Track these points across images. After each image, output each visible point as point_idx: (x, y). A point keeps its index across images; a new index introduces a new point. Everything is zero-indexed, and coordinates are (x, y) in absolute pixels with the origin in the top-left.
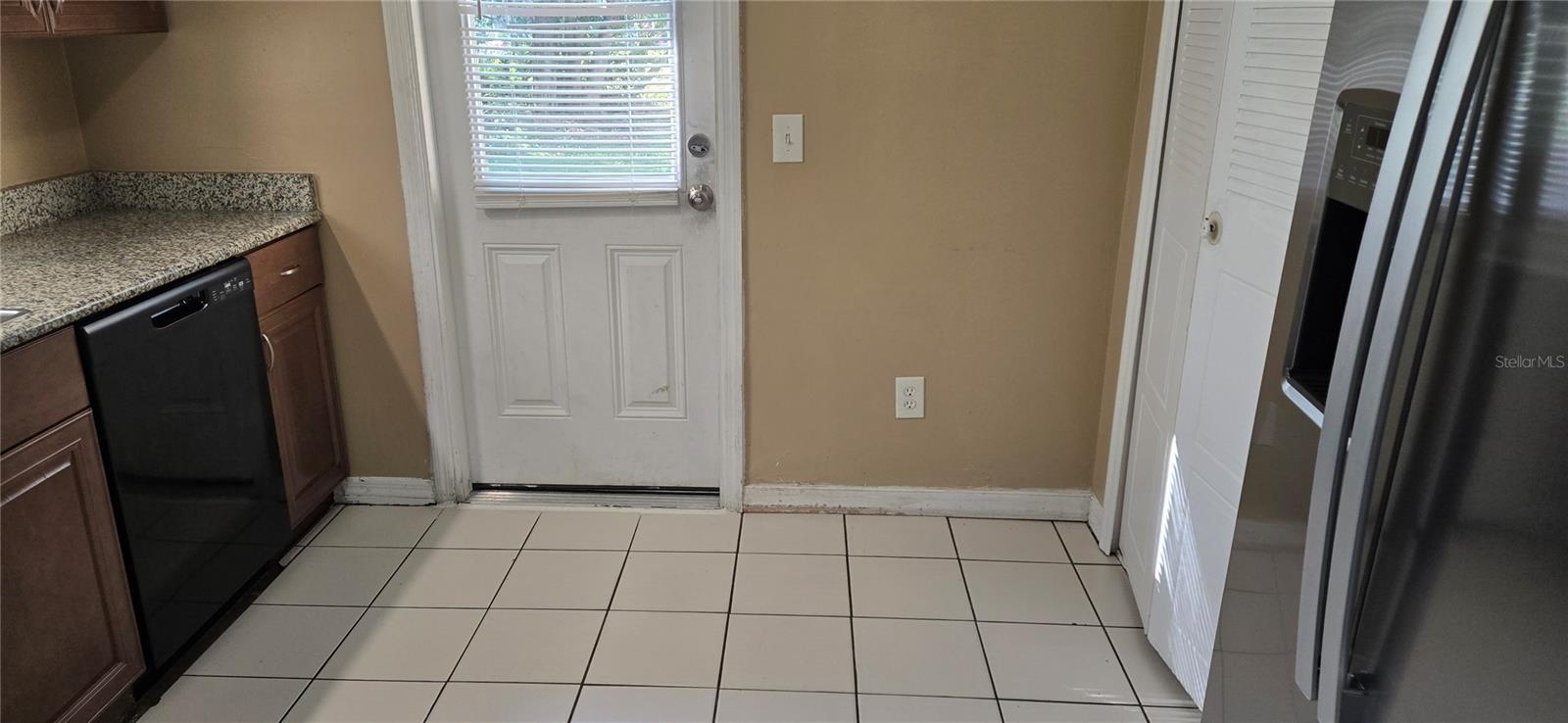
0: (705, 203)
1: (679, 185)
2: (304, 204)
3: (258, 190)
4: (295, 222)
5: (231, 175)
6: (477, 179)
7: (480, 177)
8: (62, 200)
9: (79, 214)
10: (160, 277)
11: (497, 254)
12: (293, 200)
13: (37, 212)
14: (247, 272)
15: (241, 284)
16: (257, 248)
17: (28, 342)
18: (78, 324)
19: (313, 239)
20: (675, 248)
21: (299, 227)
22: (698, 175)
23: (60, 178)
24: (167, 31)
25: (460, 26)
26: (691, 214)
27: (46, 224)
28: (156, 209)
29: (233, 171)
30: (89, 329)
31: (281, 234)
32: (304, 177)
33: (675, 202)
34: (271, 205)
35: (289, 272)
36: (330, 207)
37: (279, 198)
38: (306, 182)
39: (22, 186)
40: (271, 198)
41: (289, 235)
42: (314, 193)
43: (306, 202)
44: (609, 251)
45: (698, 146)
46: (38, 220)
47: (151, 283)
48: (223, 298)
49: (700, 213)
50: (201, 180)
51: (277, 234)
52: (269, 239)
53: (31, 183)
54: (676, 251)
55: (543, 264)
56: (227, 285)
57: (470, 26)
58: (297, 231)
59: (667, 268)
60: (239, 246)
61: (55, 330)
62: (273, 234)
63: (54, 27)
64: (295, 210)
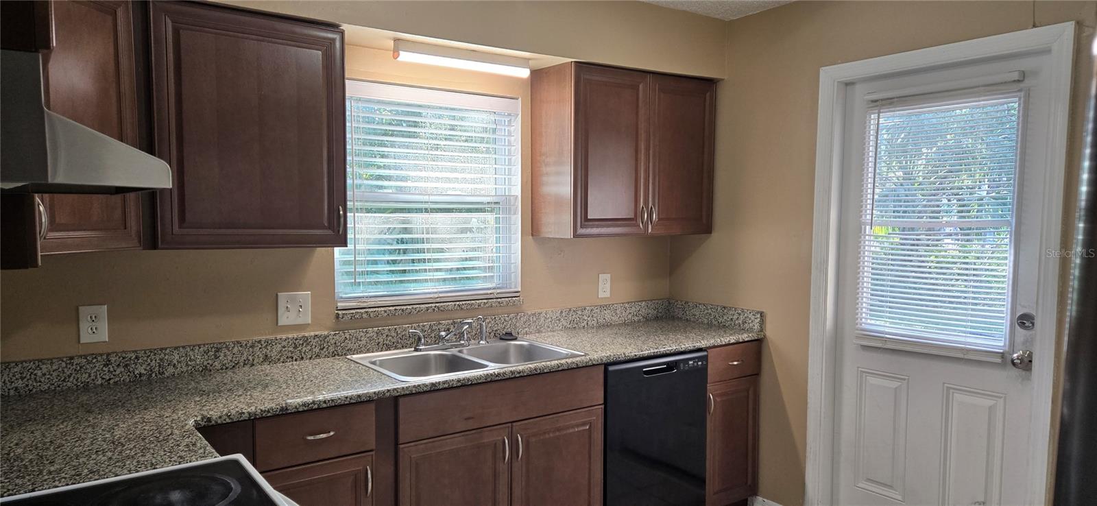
0: (1025, 364)
1: (1007, 349)
2: (756, 327)
3: (735, 317)
4: (745, 337)
5: (724, 308)
6: (859, 326)
7: (861, 325)
8: (650, 311)
9: (657, 318)
10: (652, 351)
11: (866, 376)
12: (751, 325)
13: (636, 315)
14: (705, 358)
15: (700, 363)
16: (715, 347)
17: (581, 367)
18: (607, 365)
19: (757, 347)
20: (1001, 395)
21: (746, 340)
22: (1025, 342)
23: (651, 301)
24: (711, 233)
25: (861, 232)
26: (1014, 372)
27: (639, 321)
28: (690, 321)
29: (724, 305)
30: (611, 368)
31: (732, 341)
32: (758, 312)
33: (999, 360)
34: (740, 326)
35: (735, 363)
36: (770, 332)
37: (744, 322)
38: (759, 316)
39: (632, 302)
40: (741, 322)
41: (738, 343)
42: (762, 322)
43: (757, 327)
44: (945, 388)
45: (1025, 321)
46: (636, 319)
47: (646, 353)
48: (687, 368)
49: (1024, 373)
50: (711, 308)
51: (729, 341)
52: (724, 343)
53: (637, 302)
54: (1001, 398)
55: (896, 388)
56: (691, 362)
57: (867, 233)
58: (744, 342)
59: (991, 409)
60: (703, 344)
61: (594, 365)
62: (727, 341)
63: (650, 231)
64: (750, 330)
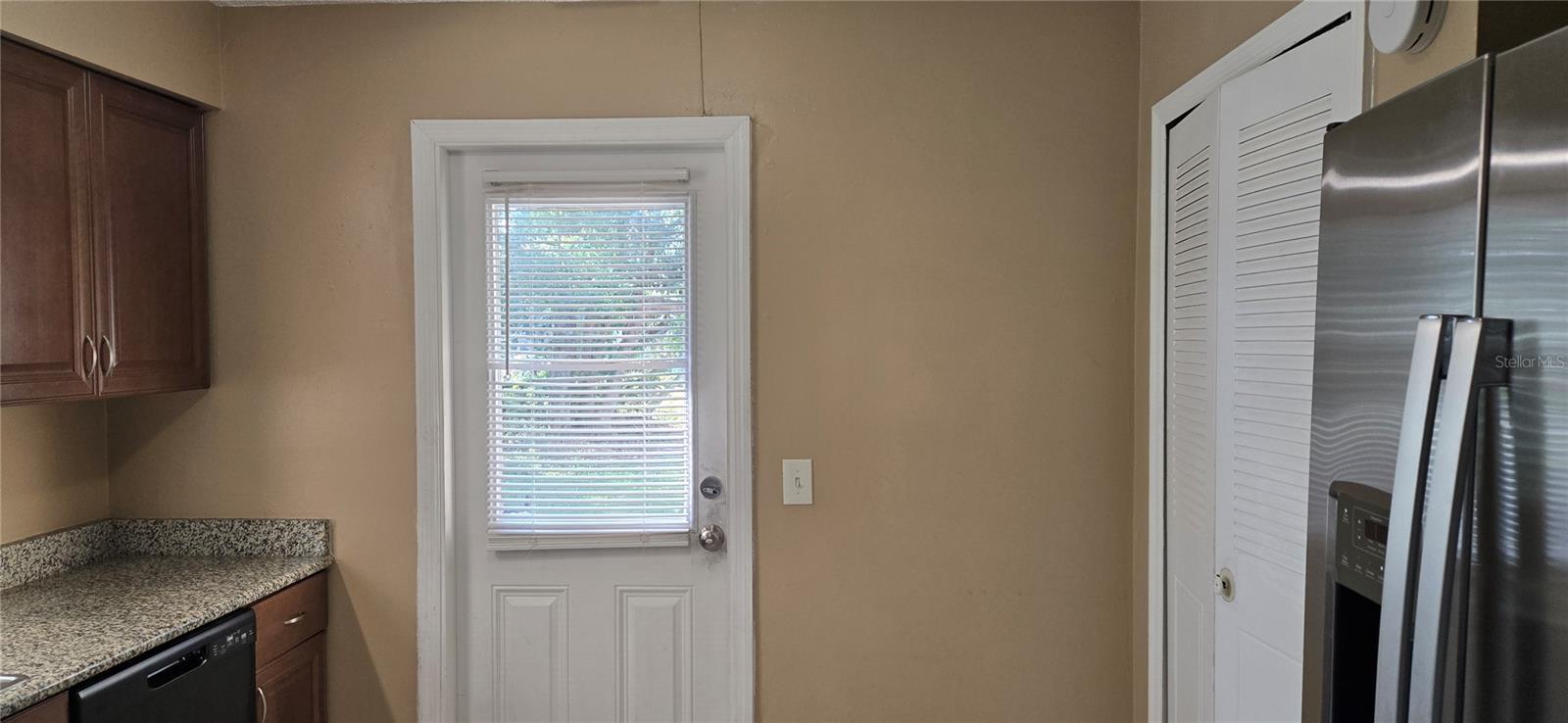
0: (717, 543)
1: (691, 526)
2: (317, 550)
3: (273, 536)
4: (306, 569)
5: (249, 522)
6: (491, 522)
7: (495, 520)
8: (77, 550)
9: (92, 562)
10: (164, 634)
11: (505, 596)
12: (306, 546)
13: (50, 562)
14: (251, 624)
15: (244, 635)
16: (265, 598)
17: (22, 710)
18: (73, 690)
19: (321, 586)
20: (686, 588)
21: (309, 574)
22: (710, 516)
23: (79, 527)
24: (209, 387)
25: (488, 379)
26: (701, 554)
27: (57, 574)
28: (169, 555)
29: (251, 517)
30: (83, 694)
31: (291, 581)
32: (320, 522)
33: (686, 543)
34: (283, 551)
35: (294, 621)
36: (342, 552)
37: (292, 543)
38: (322, 528)
39: (39, 537)
40: (285, 543)
41: (298, 582)
42: (329, 539)
43: (319, 548)
44: (618, 593)
45: (709, 488)
46: (50, 570)
47: (154, 641)
48: (223, 652)
49: (711, 553)
50: (218, 527)
51: (286, 582)
52: (278, 588)
53: (50, 534)
54: (685, 591)
55: (551, 606)
56: (230, 638)
57: (497, 380)
58: (307, 578)
59: (676, 609)
60: (248, 596)
61: (49, 697)
62: (282, 583)
63: (101, 389)
64: (306, 556)
